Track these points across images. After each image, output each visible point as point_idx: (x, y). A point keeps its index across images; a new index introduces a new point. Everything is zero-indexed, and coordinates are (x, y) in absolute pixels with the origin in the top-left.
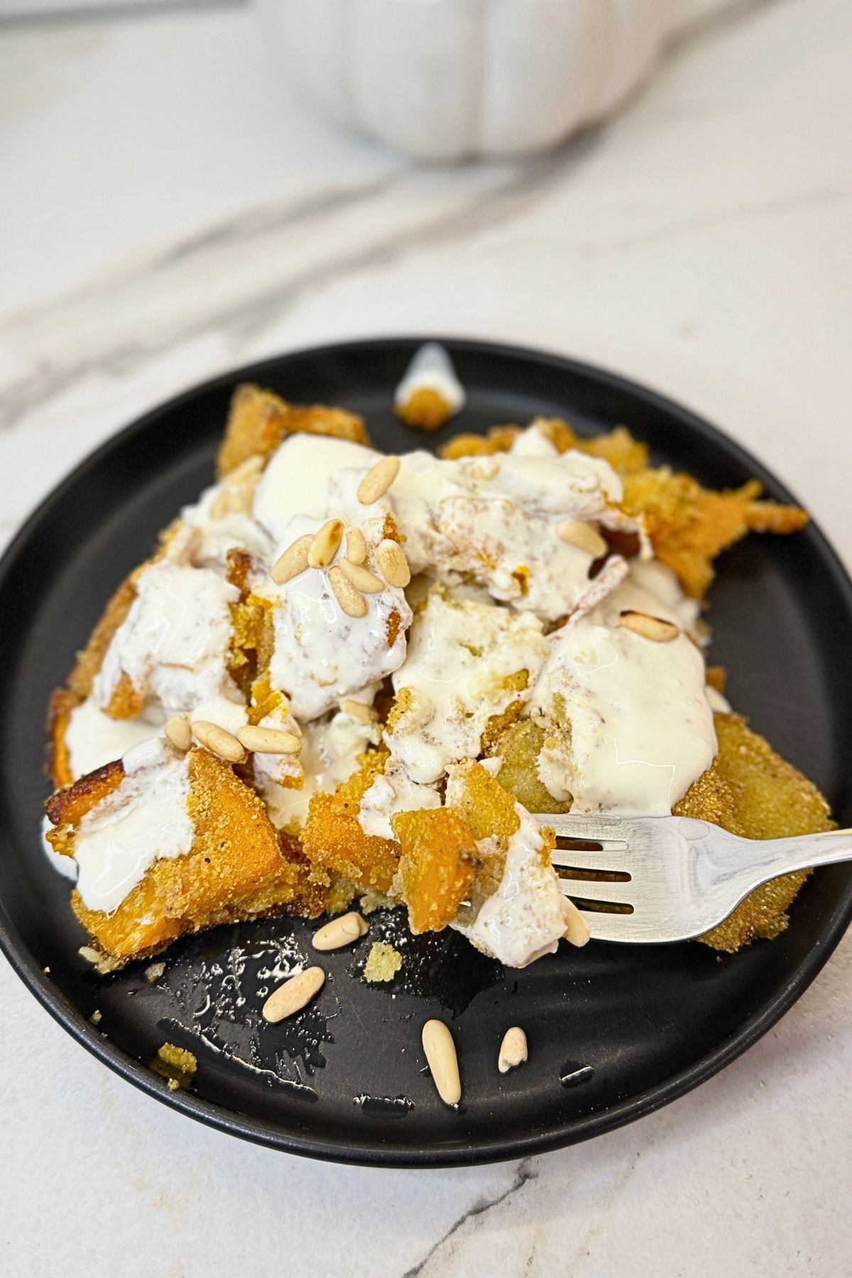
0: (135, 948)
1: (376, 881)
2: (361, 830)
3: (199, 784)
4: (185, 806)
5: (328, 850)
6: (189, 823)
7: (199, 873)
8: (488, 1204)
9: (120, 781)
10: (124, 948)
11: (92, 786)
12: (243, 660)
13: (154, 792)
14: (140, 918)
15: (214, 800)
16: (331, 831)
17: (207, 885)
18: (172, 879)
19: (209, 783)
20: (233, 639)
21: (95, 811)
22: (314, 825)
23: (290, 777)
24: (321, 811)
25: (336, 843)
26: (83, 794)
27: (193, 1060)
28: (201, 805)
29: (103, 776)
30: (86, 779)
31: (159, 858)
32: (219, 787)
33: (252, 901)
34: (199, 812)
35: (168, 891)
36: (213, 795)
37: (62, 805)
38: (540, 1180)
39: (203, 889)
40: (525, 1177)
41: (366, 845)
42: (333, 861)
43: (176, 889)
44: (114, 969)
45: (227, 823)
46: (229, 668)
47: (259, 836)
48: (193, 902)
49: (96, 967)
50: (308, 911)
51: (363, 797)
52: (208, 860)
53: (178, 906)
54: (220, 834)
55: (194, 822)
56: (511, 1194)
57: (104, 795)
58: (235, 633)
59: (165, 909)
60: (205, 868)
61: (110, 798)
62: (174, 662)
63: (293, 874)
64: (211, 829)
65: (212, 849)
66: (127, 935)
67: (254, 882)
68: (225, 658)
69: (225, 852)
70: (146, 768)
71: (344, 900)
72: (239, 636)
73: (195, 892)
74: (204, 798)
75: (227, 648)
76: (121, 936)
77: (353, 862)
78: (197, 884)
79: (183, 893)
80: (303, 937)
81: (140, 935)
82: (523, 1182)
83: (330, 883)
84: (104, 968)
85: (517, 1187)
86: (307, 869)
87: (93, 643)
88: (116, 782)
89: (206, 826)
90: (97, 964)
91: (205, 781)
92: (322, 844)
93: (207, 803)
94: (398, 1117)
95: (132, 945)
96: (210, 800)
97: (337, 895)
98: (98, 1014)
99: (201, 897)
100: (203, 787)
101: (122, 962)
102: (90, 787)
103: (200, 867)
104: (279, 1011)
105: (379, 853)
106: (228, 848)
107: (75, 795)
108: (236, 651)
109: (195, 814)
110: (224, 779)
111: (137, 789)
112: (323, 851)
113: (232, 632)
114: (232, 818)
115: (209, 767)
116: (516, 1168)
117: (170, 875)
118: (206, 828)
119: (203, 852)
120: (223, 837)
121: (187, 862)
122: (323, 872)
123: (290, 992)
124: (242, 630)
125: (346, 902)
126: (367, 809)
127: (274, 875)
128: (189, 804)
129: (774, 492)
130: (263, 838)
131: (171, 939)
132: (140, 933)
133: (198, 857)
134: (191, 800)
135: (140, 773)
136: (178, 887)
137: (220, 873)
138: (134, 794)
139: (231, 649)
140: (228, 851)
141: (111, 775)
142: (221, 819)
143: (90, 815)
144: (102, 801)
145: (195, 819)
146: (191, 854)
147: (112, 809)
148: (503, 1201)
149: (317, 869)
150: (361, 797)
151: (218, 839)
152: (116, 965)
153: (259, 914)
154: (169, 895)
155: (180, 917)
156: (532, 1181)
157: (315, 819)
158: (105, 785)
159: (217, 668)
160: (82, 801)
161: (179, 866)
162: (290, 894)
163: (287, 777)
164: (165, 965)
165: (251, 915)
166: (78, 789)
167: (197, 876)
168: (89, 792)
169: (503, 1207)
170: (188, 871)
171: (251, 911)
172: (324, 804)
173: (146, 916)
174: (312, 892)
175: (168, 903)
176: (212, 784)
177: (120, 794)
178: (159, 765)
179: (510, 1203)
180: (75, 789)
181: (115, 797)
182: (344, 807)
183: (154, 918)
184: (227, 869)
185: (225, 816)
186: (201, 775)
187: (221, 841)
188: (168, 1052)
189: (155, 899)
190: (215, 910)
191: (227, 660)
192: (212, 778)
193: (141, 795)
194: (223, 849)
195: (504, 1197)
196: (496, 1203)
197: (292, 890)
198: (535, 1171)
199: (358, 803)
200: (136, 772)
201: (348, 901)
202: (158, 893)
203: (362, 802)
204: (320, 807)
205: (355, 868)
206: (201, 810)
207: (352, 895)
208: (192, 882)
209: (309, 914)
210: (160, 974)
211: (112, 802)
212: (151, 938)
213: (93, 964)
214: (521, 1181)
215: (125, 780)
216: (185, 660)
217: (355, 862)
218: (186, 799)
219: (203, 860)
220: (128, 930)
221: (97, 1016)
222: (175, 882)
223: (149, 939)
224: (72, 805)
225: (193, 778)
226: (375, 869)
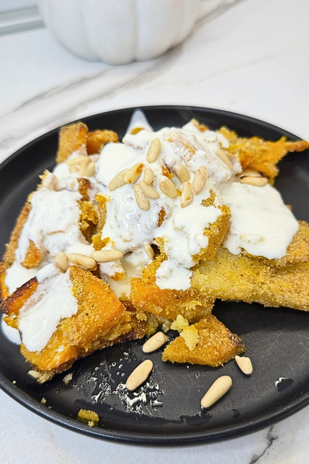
0: (58, 364)
1: (169, 313)
2: (158, 288)
3: (76, 281)
4: (71, 292)
5: (145, 301)
6: (74, 300)
7: (84, 321)
8: (258, 457)
9: (36, 287)
10: (52, 365)
11: (23, 292)
12: (87, 225)
13: (54, 290)
14: (57, 348)
15: (85, 287)
16: (144, 291)
17: (89, 326)
18: (71, 326)
19: (81, 279)
20: (81, 216)
21: (26, 305)
22: (135, 291)
23: (118, 273)
24: (137, 284)
25: (148, 296)
26: (19, 296)
27: (96, 415)
28: (79, 290)
29: (28, 286)
30: (19, 289)
31: (62, 318)
32: (86, 280)
33: (110, 334)
34: (78, 294)
35: (69, 332)
36: (84, 284)
37: (9, 304)
38: (279, 440)
39: (87, 328)
40: (271, 440)
41: (162, 295)
42: (148, 306)
43: (74, 330)
44: (47, 380)
45: (93, 296)
46: (81, 229)
47: (111, 297)
48: (83, 335)
49: (38, 380)
50: (138, 334)
51: (156, 273)
52: (87, 314)
53: (76, 338)
54: (91, 301)
55: (77, 299)
56: (268, 449)
57: (29, 296)
58: (82, 213)
59: (69, 342)
60: (86, 319)
61: (32, 297)
62: (55, 231)
63: (129, 316)
64: (86, 300)
65: (88, 309)
66: (52, 358)
67: (112, 321)
68: (79, 225)
69: (95, 309)
70: (49, 278)
71: (154, 328)
72: (84, 213)
73: (84, 330)
74: (80, 286)
75: (79, 221)
76: (49, 360)
77: (157, 305)
78: (84, 326)
79: (78, 331)
80: (137, 349)
81: (59, 357)
82: (272, 442)
83: (147, 319)
84: (43, 379)
85: (270, 445)
86: (134, 313)
87: (12, 238)
88: (35, 288)
89: (83, 300)
90: (38, 378)
91: (79, 278)
92: (141, 298)
93: (81, 289)
94: (206, 422)
95: (56, 363)
96: (83, 287)
97: (150, 325)
98: (44, 399)
99: (87, 332)
100: (78, 282)
101: (51, 375)
102: (22, 293)
103: (83, 319)
104: (134, 384)
105: (169, 298)
106: (96, 307)
107: (15, 298)
108: (83, 222)
109: (76, 295)
110: (88, 276)
111: (45, 290)
112: (142, 302)
113: (80, 212)
114: (95, 293)
115: (80, 272)
116: (266, 436)
117: (69, 325)
118: (83, 301)
119: (84, 312)
120: (92, 302)
121: (76, 318)
122: (143, 313)
123: (138, 373)
124: (85, 211)
125: (155, 329)
126: (159, 278)
127: (121, 315)
128: (73, 291)
129: (291, 138)
130: (113, 298)
131: (74, 359)
132: (59, 356)
133: (82, 314)
134: (74, 289)
135: (46, 281)
136: (75, 329)
137: (94, 319)
138: (44, 293)
139: (81, 221)
140: (96, 308)
141: (32, 285)
142: (89, 295)
143: (23, 308)
144: (29, 300)
145: (77, 297)
146: (78, 314)
147: (34, 303)
148: (265, 454)
149: (140, 312)
150: (155, 273)
151: (90, 304)
152: (48, 377)
153: (114, 341)
154: (70, 334)
155: (77, 344)
156: (276, 441)
157: (135, 288)
158: (30, 291)
159: (75, 230)
160: (19, 300)
161: (73, 320)
162: (129, 327)
163: (116, 273)
164: (72, 374)
165: (110, 342)
166: (16, 295)
167: (83, 323)
168: (21, 295)
169: (265, 457)
170: (78, 321)
171: (111, 339)
172: (137, 281)
173: (61, 347)
174: (139, 325)
175: (71, 338)
176: (82, 279)
177: (37, 294)
178: (55, 275)
179: (268, 454)
180: (14, 295)
181: (35, 296)
182: (148, 279)
183: (65, 347)
184: (98, 317)
185: (92, 293)
186: (76, 277)
187: (92, 304)
188: (83, 413)
189: (64, 338)
190: (94, 340)
191: (80, 226)
192: (82, 276)
193: (48, 293)
194: (94, 308)
195: (265, 452)
196: (262, 455)
197: (129, 325)
198: (276, 435)
199: (154, 275)
200: (44, 281)
201: (155, 328)
202: (65, 335)
203: (156, 275)
204: (136, 282)
205: (158, 307)
206: (79, 292)
207: (157, 325)
208: (81, 326)
209: (139, 336)
210: (71, 378)
211: (34, 299)
212: (65, 357)
213: (36, 379)
214: (270, 442)
215: (39, 286)
216: (60, 229)
217: (158, 305)
218: (71, 289)
219: (85, 314)
220: (52, 356)
221: (44, 401)
222: (73, 327)
223: (64, 358)
224: (14, 303)
225: (72, 279)
226: (167, 307)
